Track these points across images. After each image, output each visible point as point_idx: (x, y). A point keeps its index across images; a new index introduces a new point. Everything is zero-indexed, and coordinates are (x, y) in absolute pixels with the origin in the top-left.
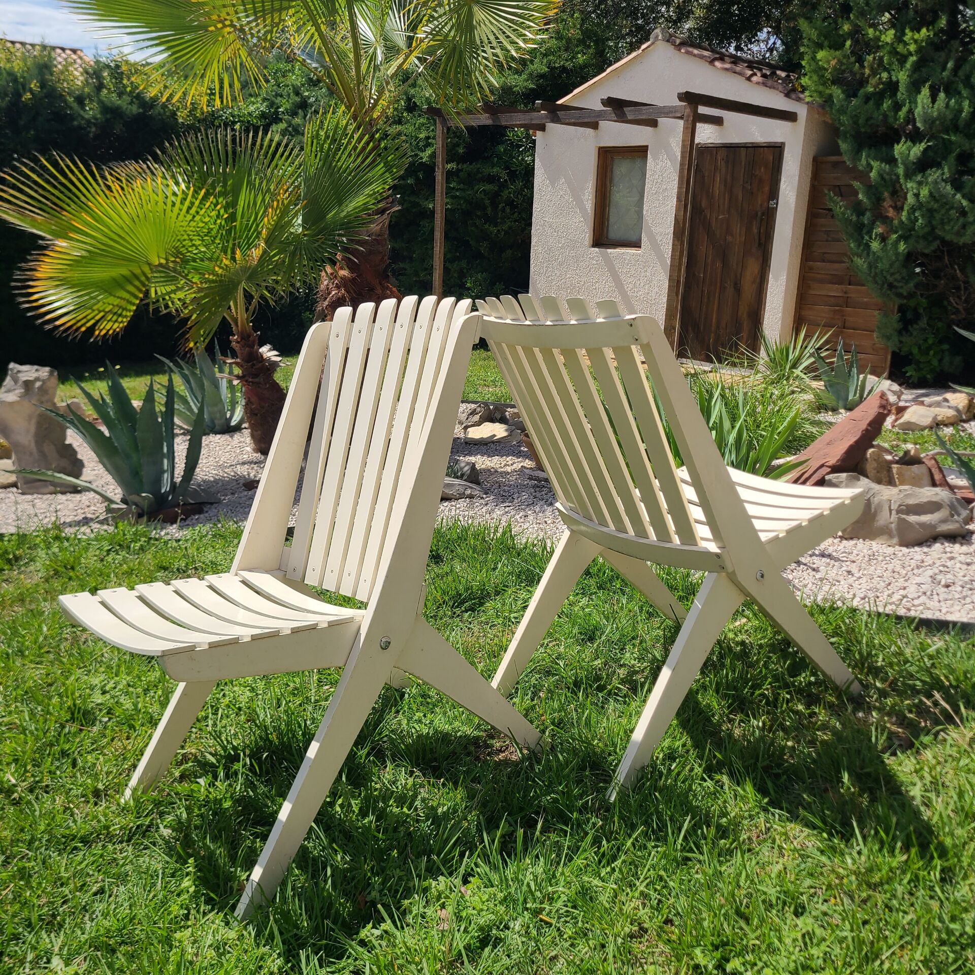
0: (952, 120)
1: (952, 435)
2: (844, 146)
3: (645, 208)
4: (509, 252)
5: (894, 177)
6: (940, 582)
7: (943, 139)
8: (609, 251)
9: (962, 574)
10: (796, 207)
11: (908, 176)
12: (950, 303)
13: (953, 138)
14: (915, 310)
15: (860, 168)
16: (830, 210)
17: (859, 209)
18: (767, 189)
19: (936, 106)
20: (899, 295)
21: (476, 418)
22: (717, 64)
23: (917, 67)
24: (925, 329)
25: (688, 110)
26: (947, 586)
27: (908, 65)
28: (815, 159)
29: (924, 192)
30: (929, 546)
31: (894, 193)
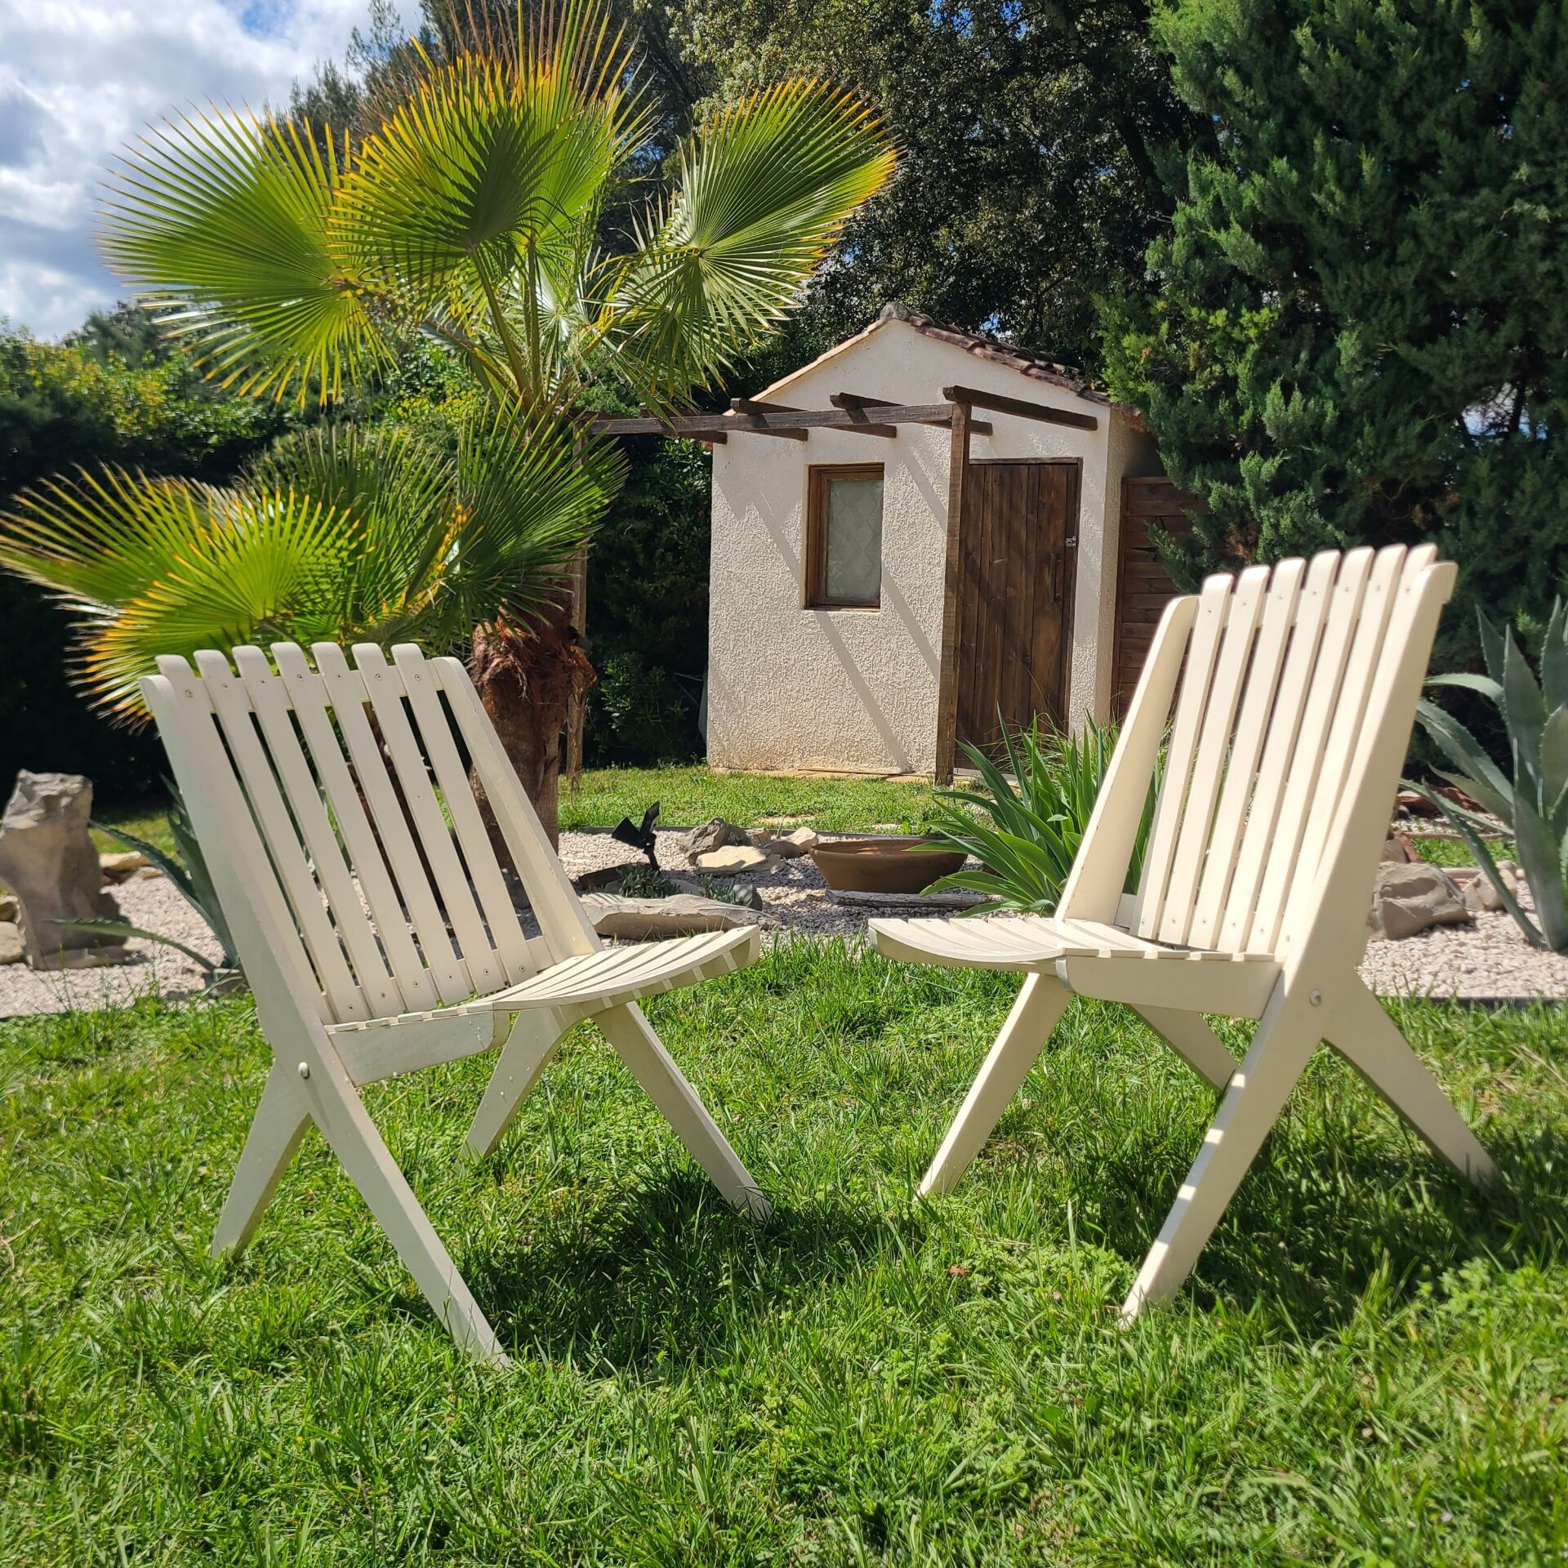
0: (1313, 427)
2: (1169, 462)
3: (884, 550)
4: (672, 619)
5: (1241, 503)
6: (1459, 969)
7: (1303, 451)
8: (831, 613)
9: (1482, 959)
10: (1104, 546)
11: (1261, 500)
13: (1317, 450)
15: (1194, 491)
16: (1154, 549)
17: (1193, 548)
18: (1060, 522)
19: (1290, 408)
21: (709, 841)
22: (978, 351)
23: (1259, 357)
25: (958, 411)
26: (1469, 972)
27: (1249, 355)
28: (1124, 481)
29: (1285, 522)
30: (1427, 936)
31: (1242, 525)
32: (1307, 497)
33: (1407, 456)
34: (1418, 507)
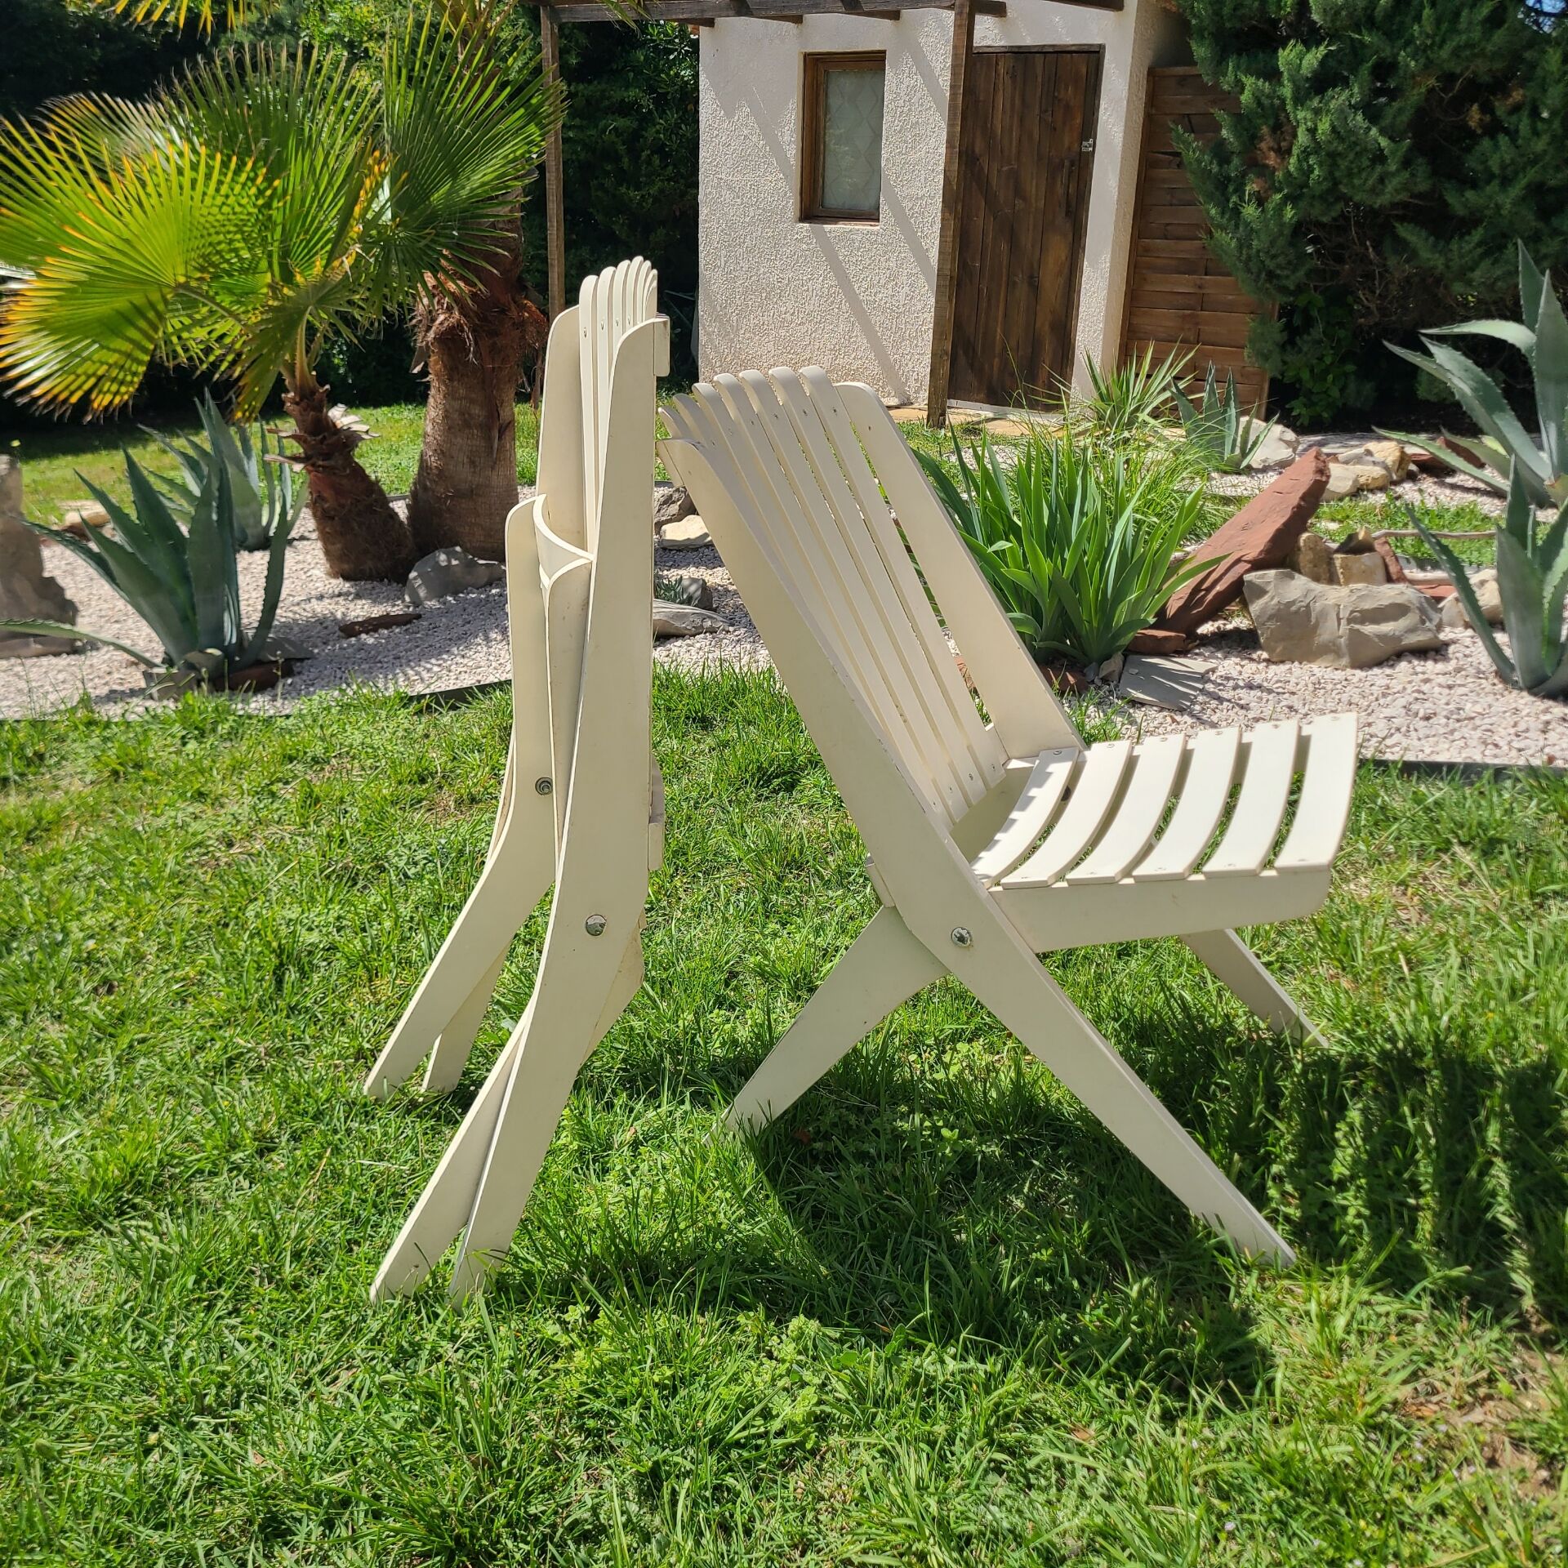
0: (1365, 9)
1: (1385, 505)
2: (1201, 51)
3: (884, 155)
5: (1276, 102)
6: (1416, 714)
7: (1352, 39)
8: (827, 227)
9: (1444, 701)
10: (1123, 151)
11: (1299, 100)
12: (1358, 301)
13: (1367, 39)
14: (1305, 311)
15: (1226, 87)
16: (1178, 154)
17: (1221, 154)
18: (1078, 121)
20: (1283, 290)
21: (674, 509)
24: (1320, 342)
26: (1427, 718)
28: (1151, 72)
29: (1324, 126)
30: (1392, 666)
31: (1277, 128)
32: (1352, 96)
33: (1469, 45)
34: (1475, 107)
